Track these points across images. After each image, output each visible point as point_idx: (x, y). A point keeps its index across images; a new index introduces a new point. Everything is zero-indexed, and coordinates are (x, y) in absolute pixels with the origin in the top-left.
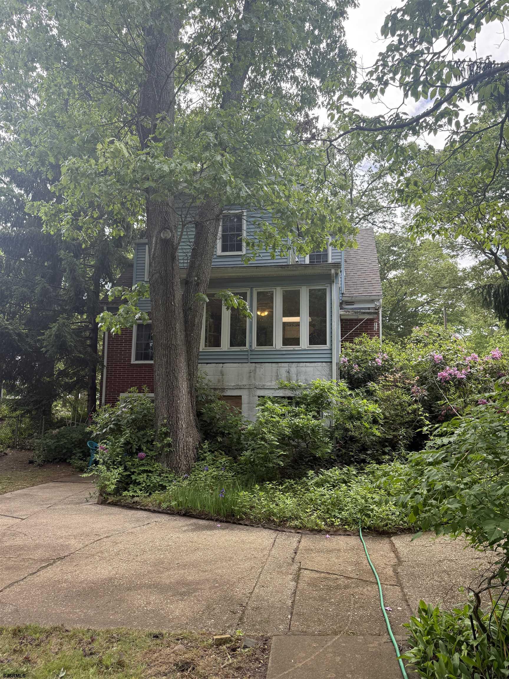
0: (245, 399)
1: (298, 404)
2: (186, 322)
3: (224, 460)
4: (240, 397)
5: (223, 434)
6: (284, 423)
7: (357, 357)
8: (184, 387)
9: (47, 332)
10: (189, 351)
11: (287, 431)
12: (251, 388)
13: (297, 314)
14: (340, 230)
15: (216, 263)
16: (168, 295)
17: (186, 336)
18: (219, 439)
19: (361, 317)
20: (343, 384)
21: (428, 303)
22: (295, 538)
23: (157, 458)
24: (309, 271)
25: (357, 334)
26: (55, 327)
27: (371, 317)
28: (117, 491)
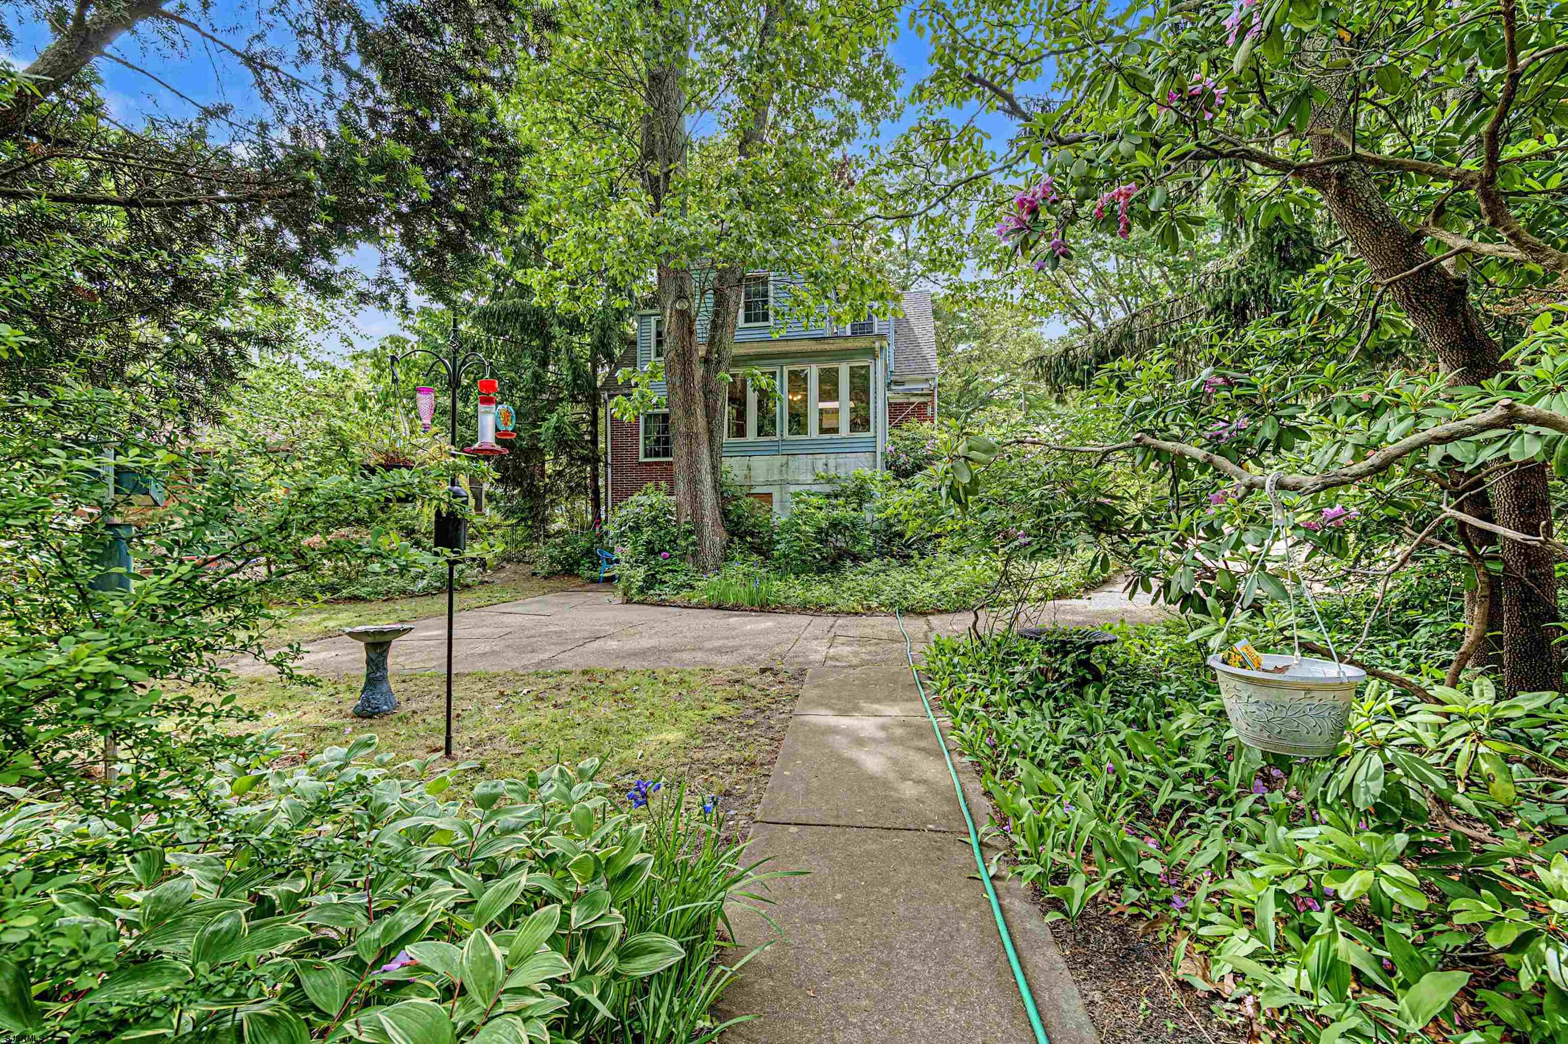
0: (776, 497)
1: (836, 497)
2: (707, 406)
3: (755, 557)
4: (770, 495)
5: (752, 535)
6: (821, 515)
7: (905, 446)
8: (707, 480)
9: (545, 424)
10: (711, 441)
11: (824, 524)
12: (784, 483)
13: (836, 399)
14: (882, 296)
15: (739, 336)
16: (687, 376)
17: (709, 423)
18: (749, 539)
19: (913, 399)
20: (888, 474)
21: (1006, 385)
22: (830, 620)
23: (682, 558)
24: (850, 344)
25: (906, 419)
26: (553, 419)
27: (922, 399)
28: (641, 590)
